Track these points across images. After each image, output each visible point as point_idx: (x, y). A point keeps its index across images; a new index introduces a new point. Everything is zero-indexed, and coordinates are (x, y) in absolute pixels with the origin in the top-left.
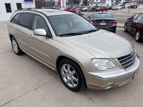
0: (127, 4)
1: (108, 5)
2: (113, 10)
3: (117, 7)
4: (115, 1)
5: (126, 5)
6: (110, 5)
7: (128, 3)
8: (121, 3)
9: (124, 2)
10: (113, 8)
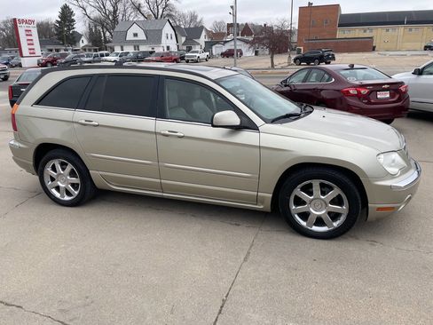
0: (217, 45)
1: (168, 48)
2: (187, 62)
3: (198, 55)
4: (183, 39)
5: (214, 47)
6: (174, 48)
7: (217, 43)
8: (199, 44)
9: (207, 40)
10: (188, 57)
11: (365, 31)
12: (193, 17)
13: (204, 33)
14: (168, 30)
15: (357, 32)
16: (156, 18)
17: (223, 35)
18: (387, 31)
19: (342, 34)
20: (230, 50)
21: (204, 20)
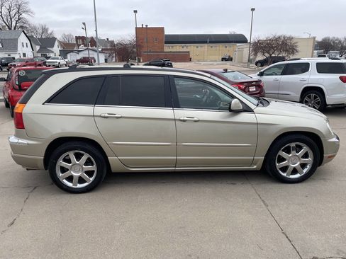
0: (72, 54)
1: (24, 55)
6: (30, 55)
8: (53, 52)
9: (60, 49)
10: (49, 62)
11: (183, 47)
12: (44, 30)
13: (56, 43)
14: (23, 39)
15: (178, 48)
16: (10, 29)
17: (73, 45)
18: (197, 47)
19: (168, 48)
20: (84, 58)
21: (54, 32)
